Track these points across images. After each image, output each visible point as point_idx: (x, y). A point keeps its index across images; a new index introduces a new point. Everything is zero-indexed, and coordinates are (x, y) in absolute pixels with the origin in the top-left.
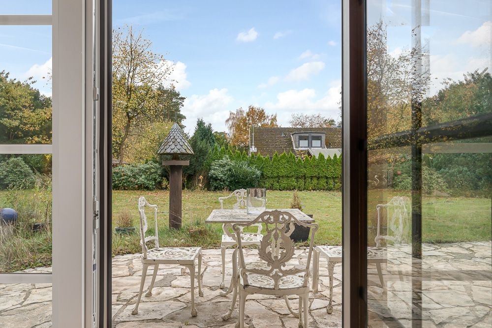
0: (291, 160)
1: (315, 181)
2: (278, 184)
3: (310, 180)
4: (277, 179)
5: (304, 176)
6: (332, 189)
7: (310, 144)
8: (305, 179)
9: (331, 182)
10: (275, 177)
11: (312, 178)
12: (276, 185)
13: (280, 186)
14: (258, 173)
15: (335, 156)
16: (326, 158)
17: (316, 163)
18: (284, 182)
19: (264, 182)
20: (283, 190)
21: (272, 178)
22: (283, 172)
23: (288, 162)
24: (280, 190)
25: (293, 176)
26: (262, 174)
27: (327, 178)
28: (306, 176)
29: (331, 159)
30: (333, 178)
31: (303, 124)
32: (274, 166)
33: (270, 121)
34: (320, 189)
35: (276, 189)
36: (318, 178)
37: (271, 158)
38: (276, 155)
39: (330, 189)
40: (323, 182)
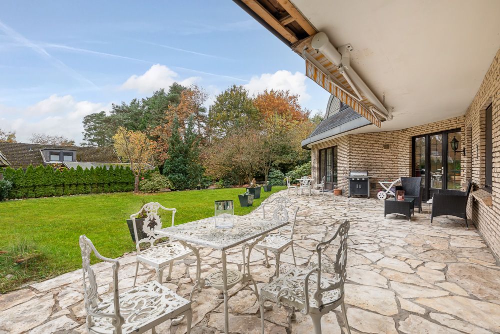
0: (48, 171)
1: (74, 187)
2: (33, 193)
3: (68, 187)
4: (32, 188)
5: (63, 184)
6: (89, 193)
7: (61, 159)
8: (64, 186)
9: (89, 187)
10: (30, 187)
11: (70, 185)
12: (31, 193)
13: (36, 194)
14: (10, 184)
15: (92, 168)
16: (84, 169)
17: (74, 174)
18: (41, 191)
19: (16, 192)
20: (40, 197)
21: (26, 187)
22: (40, 182)
23: (45, 173)
24: (36, 197)
25: (51, 185)
26: (14, 185)
27: (85, 184)
28: (65, 184)
29: (88, 170)
30: (90, 184)
31: (45, 142)
32: (29, 177)
33: (7, 138)
34: (78, 194)
35: (31, 197)
36: (77, 185)
37: (25, 170)
38: (31, 167)
39: (88, 193)
40: (81, 188)
